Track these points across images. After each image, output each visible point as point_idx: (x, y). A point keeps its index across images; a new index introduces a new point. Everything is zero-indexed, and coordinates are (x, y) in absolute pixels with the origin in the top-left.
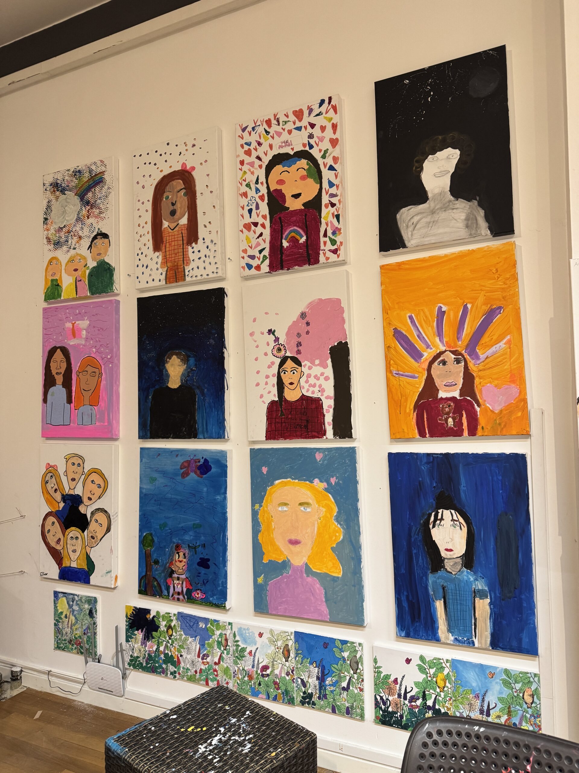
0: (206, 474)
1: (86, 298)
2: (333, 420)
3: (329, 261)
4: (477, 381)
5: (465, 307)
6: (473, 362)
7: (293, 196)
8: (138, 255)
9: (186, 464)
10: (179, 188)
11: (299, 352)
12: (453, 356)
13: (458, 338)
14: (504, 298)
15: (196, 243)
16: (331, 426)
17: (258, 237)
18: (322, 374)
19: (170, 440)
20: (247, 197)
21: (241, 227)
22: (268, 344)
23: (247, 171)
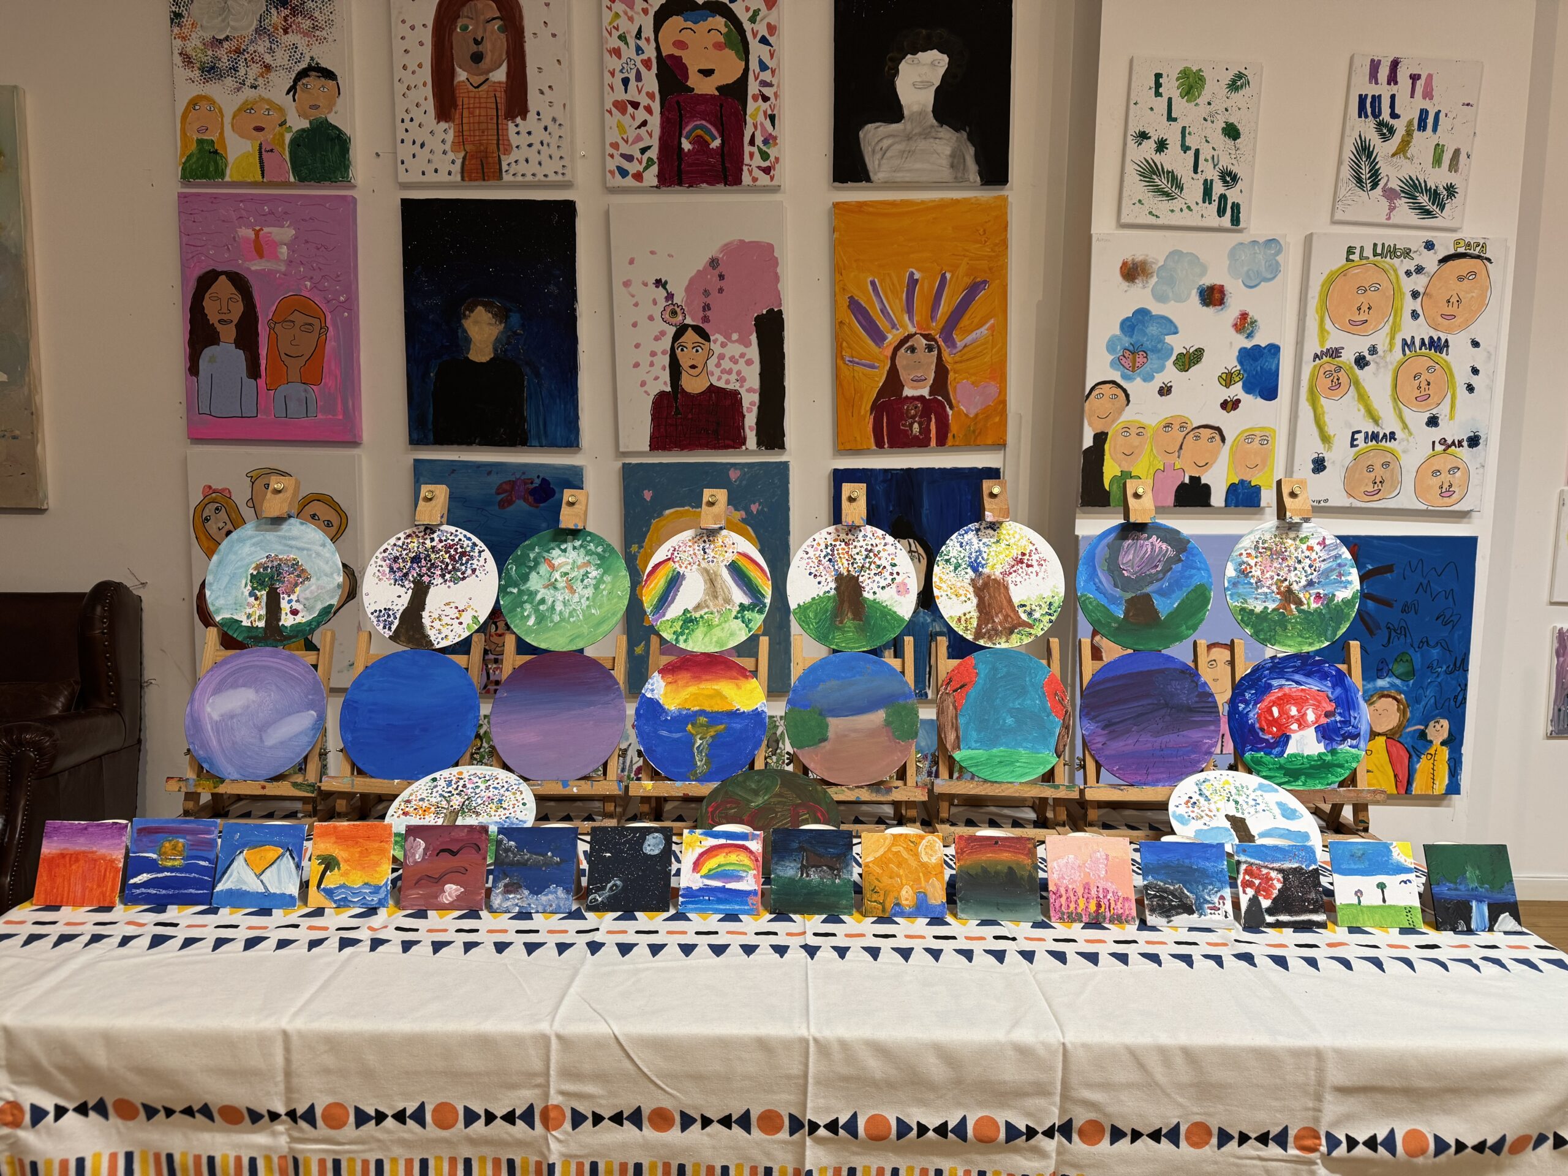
0: (545, 501)
1: (286, 184)
2: (757, 424)
3: (758, 183)
4: (951, 376)
5: (943, 277)
6: (948, 350)
7: (700, 71)
8: (403, 121)
9: (507, 487)
10: (489, 16)
11: (706, 319)
12: (925, 342)
13: (932, 318)
14: (990, 269)
15: (524, 118)
16: (754, 432)
17: (639, 127)
18: (742, 355)
19: (474, 447)
20: (619, 57)
21: (609, 105)
22: (655, 302)
23: (621, 14)
